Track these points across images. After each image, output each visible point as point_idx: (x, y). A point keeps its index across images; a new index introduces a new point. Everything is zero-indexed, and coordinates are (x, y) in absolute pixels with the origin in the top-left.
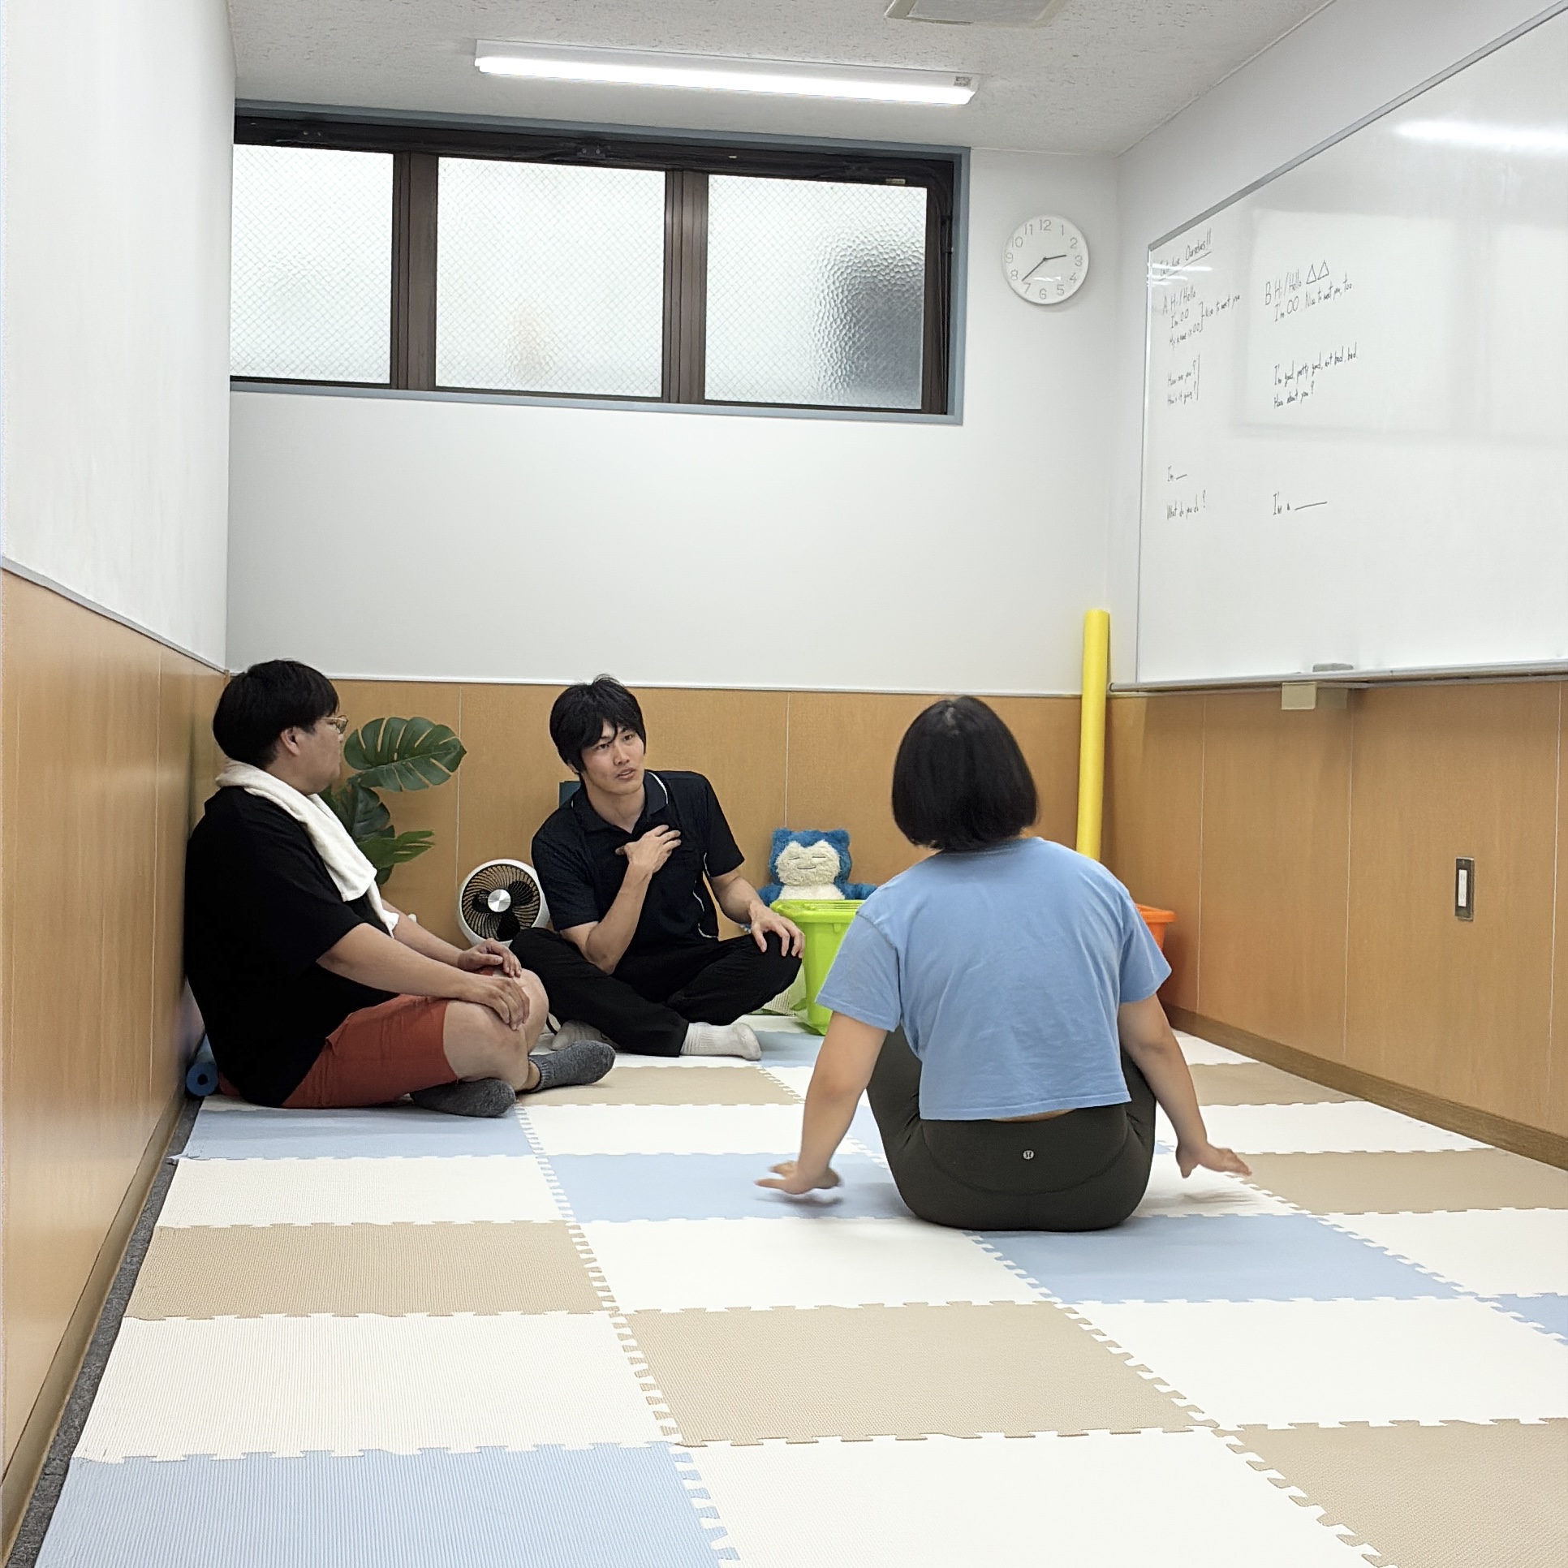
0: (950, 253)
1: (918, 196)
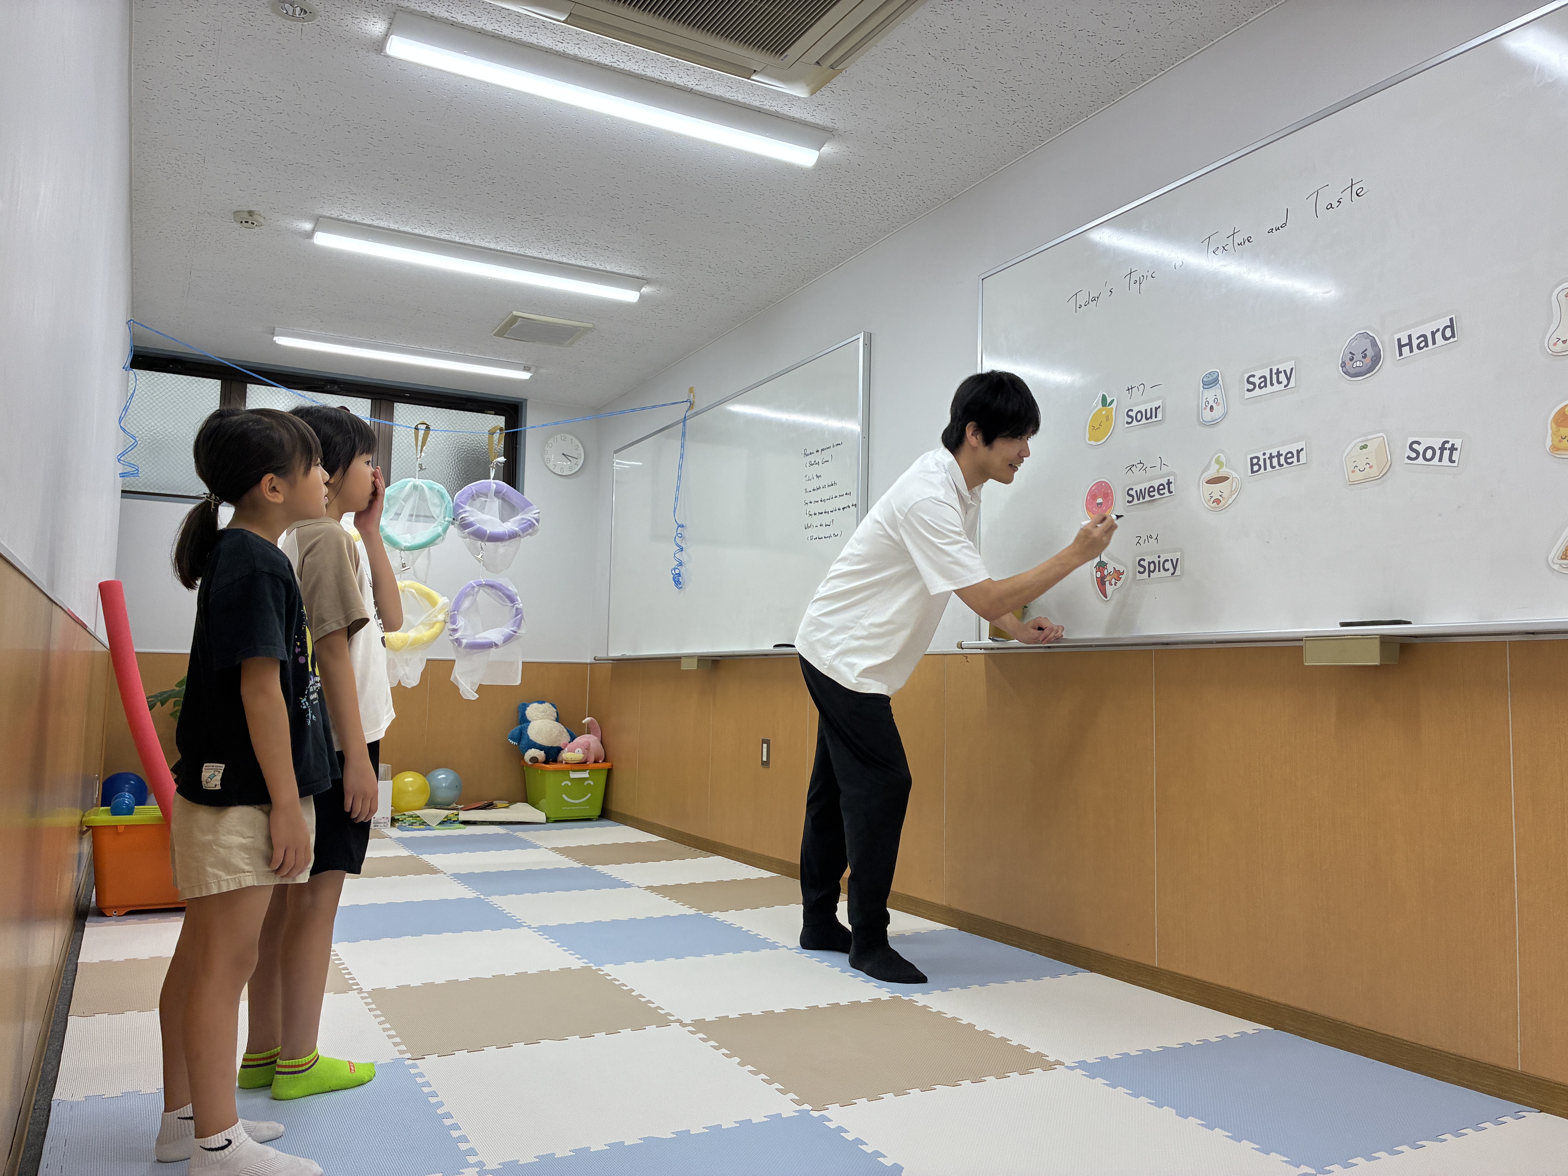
0: (516, 448)
1: (500, 421)
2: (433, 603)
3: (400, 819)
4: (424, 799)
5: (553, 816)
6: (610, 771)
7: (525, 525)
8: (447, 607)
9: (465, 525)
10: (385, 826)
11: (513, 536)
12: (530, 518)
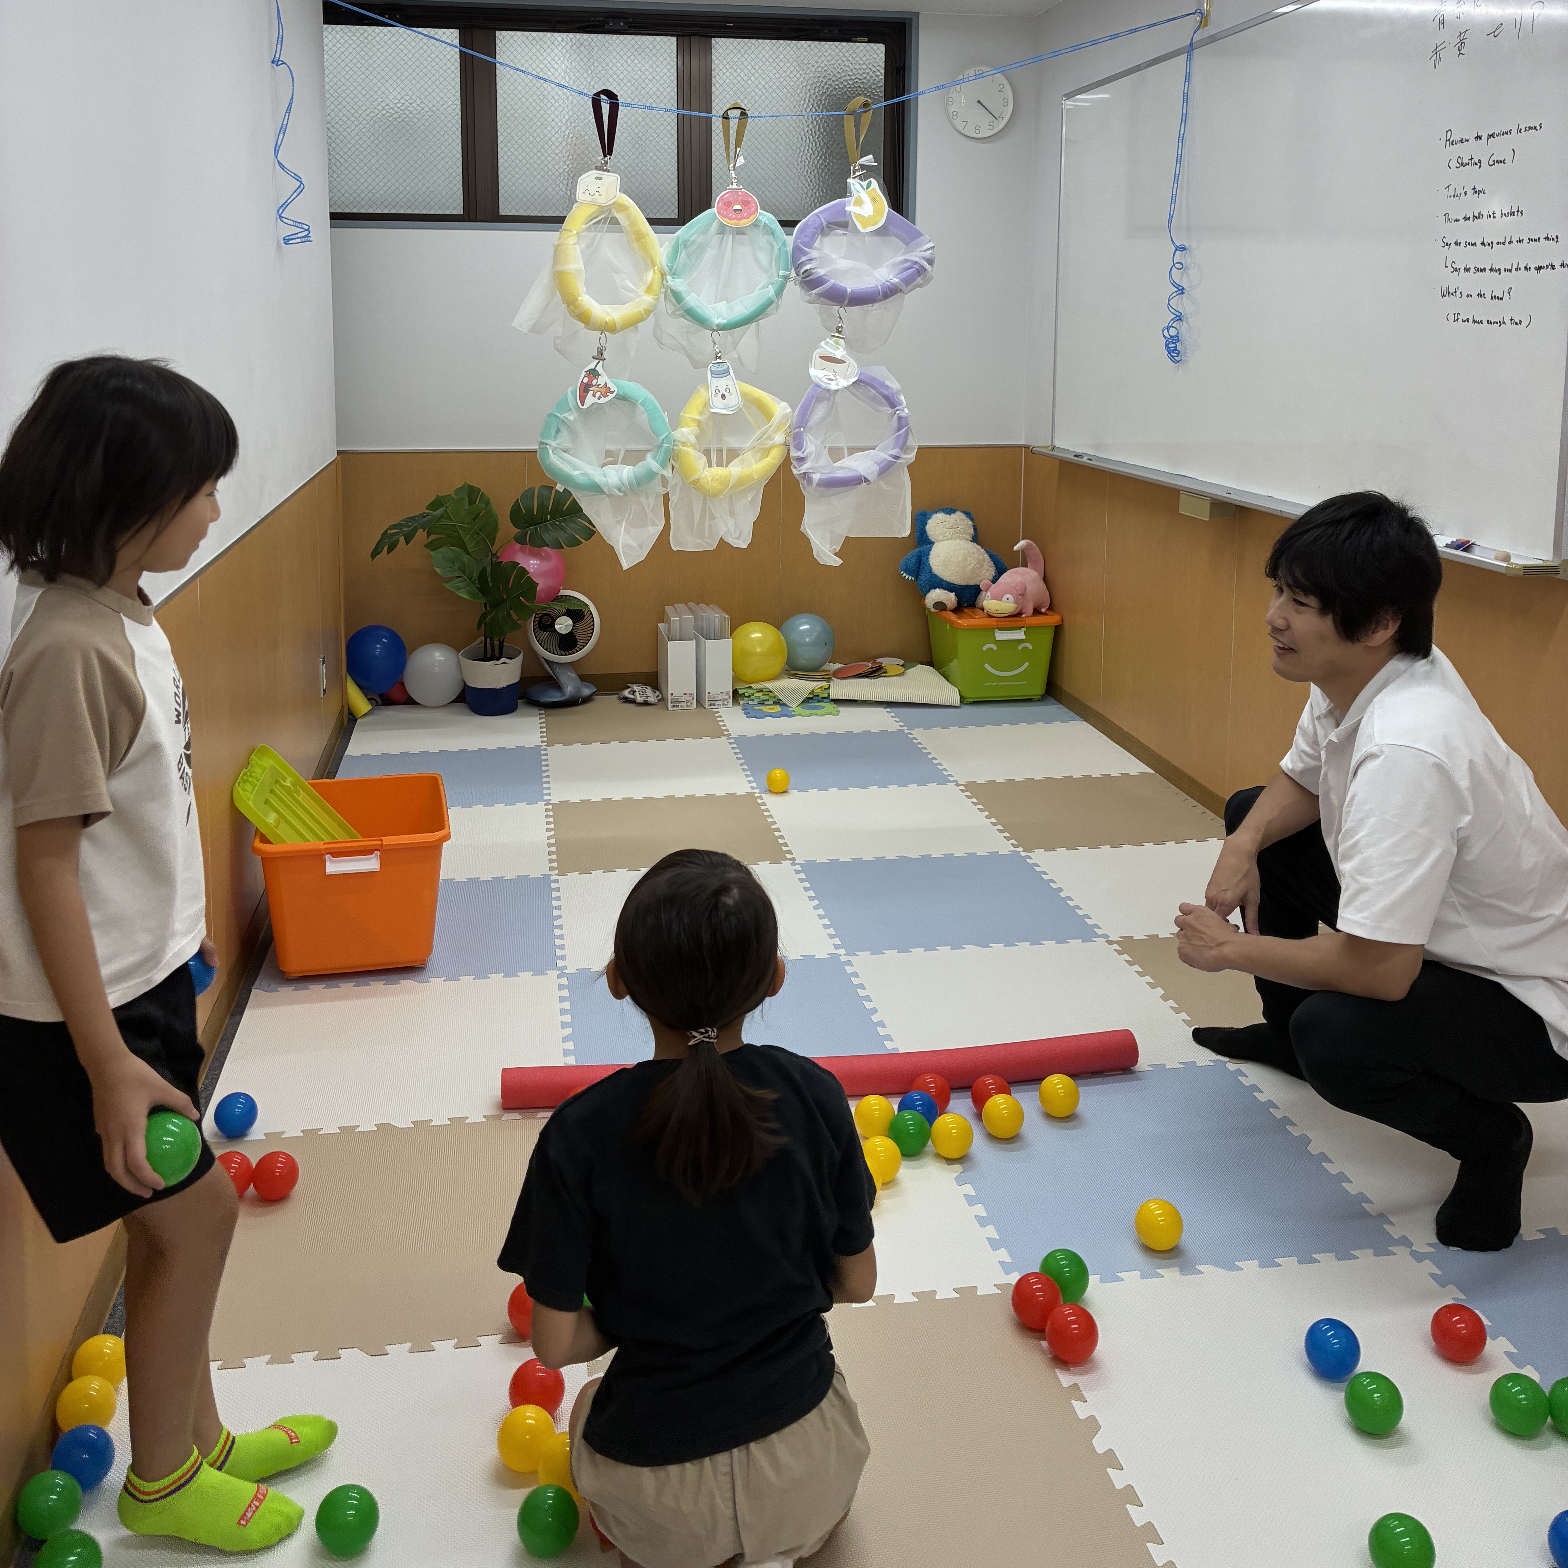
1: (878, 51)
2: (766, 414)
3: (746, 694)
4: (778, 664)
5: (971, 695)
6: (1058, 630)
7: (912, 270)
8: (788, 420)
9: (810, 282)
10: (724, 704)
11: (889, 292)
12: (917, 259)
